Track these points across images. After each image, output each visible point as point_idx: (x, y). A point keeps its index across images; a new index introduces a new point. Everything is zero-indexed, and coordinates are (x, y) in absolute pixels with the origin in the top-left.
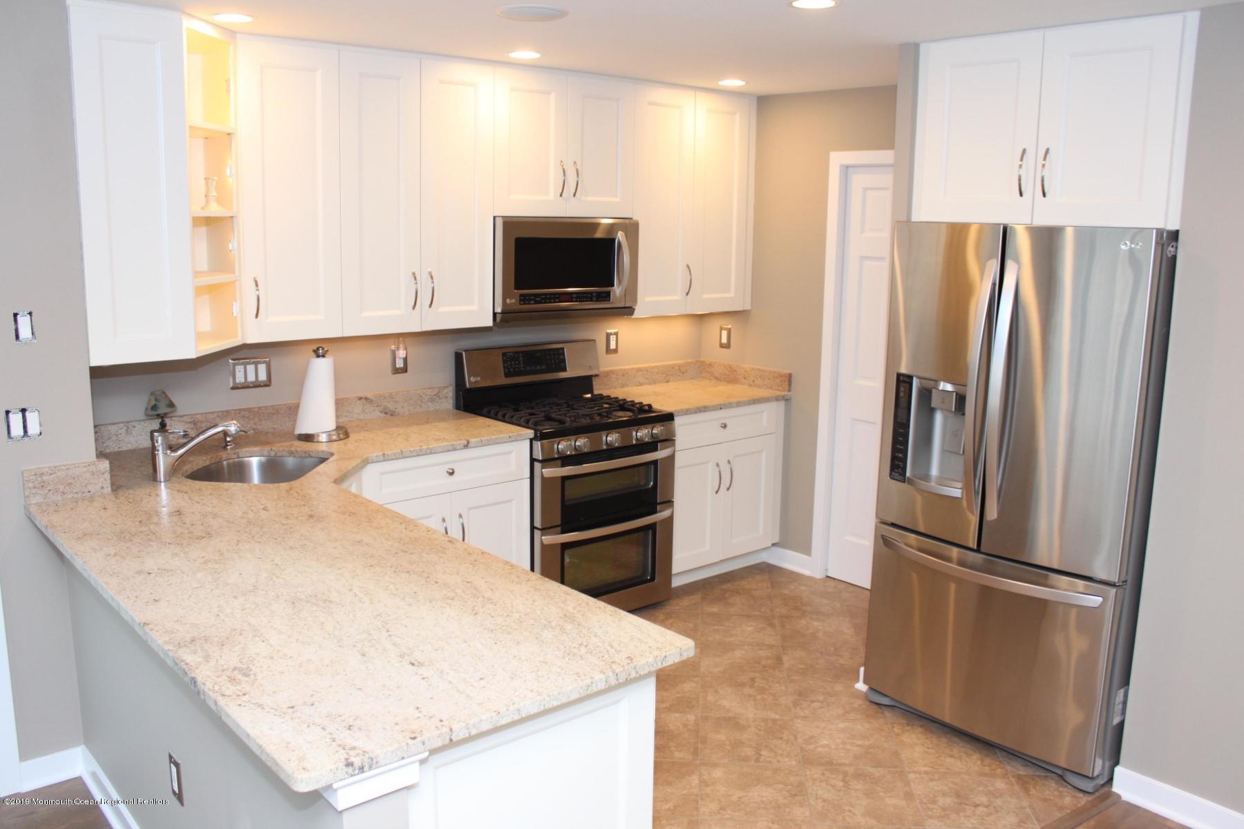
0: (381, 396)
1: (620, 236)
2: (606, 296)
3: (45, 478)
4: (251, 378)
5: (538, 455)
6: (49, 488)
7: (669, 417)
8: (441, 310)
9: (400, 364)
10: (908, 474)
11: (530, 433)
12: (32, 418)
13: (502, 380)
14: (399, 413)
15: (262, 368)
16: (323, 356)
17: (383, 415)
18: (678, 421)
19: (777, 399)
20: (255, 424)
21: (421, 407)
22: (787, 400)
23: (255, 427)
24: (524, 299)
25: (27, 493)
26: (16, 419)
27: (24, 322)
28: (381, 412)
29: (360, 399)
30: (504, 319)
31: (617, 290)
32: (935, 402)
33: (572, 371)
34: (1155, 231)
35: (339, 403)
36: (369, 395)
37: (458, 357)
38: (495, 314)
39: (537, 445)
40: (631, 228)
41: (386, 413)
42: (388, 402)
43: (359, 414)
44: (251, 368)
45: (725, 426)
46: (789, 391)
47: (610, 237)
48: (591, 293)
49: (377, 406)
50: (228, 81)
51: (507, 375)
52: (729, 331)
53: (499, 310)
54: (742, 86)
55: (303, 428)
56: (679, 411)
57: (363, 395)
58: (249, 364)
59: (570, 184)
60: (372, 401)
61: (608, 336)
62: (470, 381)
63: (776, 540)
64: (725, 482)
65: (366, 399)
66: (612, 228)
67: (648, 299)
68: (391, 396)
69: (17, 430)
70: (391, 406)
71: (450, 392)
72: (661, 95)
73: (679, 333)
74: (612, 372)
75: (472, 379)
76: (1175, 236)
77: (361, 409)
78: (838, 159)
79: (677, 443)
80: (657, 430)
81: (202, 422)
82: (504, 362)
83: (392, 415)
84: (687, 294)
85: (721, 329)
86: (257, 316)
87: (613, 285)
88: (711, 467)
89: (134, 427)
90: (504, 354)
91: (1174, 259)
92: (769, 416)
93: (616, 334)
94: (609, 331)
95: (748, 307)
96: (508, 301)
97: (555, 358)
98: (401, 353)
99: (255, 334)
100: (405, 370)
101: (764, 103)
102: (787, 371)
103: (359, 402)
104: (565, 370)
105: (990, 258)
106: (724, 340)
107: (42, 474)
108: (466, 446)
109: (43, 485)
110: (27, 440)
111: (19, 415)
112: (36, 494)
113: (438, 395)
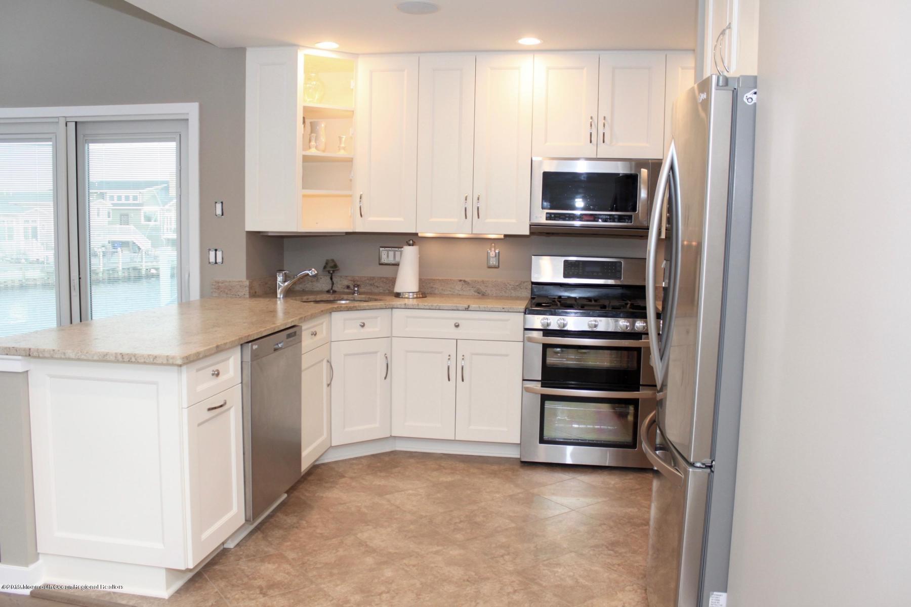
0: (476, 281)
2: (628, 219)
3: (220, 284)
4: (391, 259)
6: (221, 290)
9: (493, 262)
12: (220, 254)
13: (562, 280)
14: (489, 294)
16: (412, 245)
17: (476, 294)
20: (390, 287)
21: (505, 292)
23: (389, 288)
25: (212, 290)
26: (212, 253)
28: (475, 291)
29: (460, 281)
31: (639, 214)
33: (626, 280)
36: (467, 280)
40: (654, 167)
41: (478, 293)
42: (481, 286)
43: (459, 291)
44: (391, 254)
47: (632, 173)
48: (613, 215)
49: (472, 287)
57: (463, 279)
58: (390, 250)
60: (469, 283)
62: (535, 276)
65: (465, 281)
68: (483, 282)
69: (212, 259)
70: (483, 289)
71: (529, 285)
77: (460, 287)
81: (358, 281)
82: (565, 267)
83: (483, 295)
86: (361, 216)
89: (321, 278)
90: (566, 261)
97: (612, 269)
98: (492, 254)
99: (360, 227)
100: (497, 266)
103: (459, 283)
107: (218, 283)
108: (467, 309)
109: (218, 288)
110: (216, 265)
111: (214, 252)
112: (215, 292)
113: (519, 286)
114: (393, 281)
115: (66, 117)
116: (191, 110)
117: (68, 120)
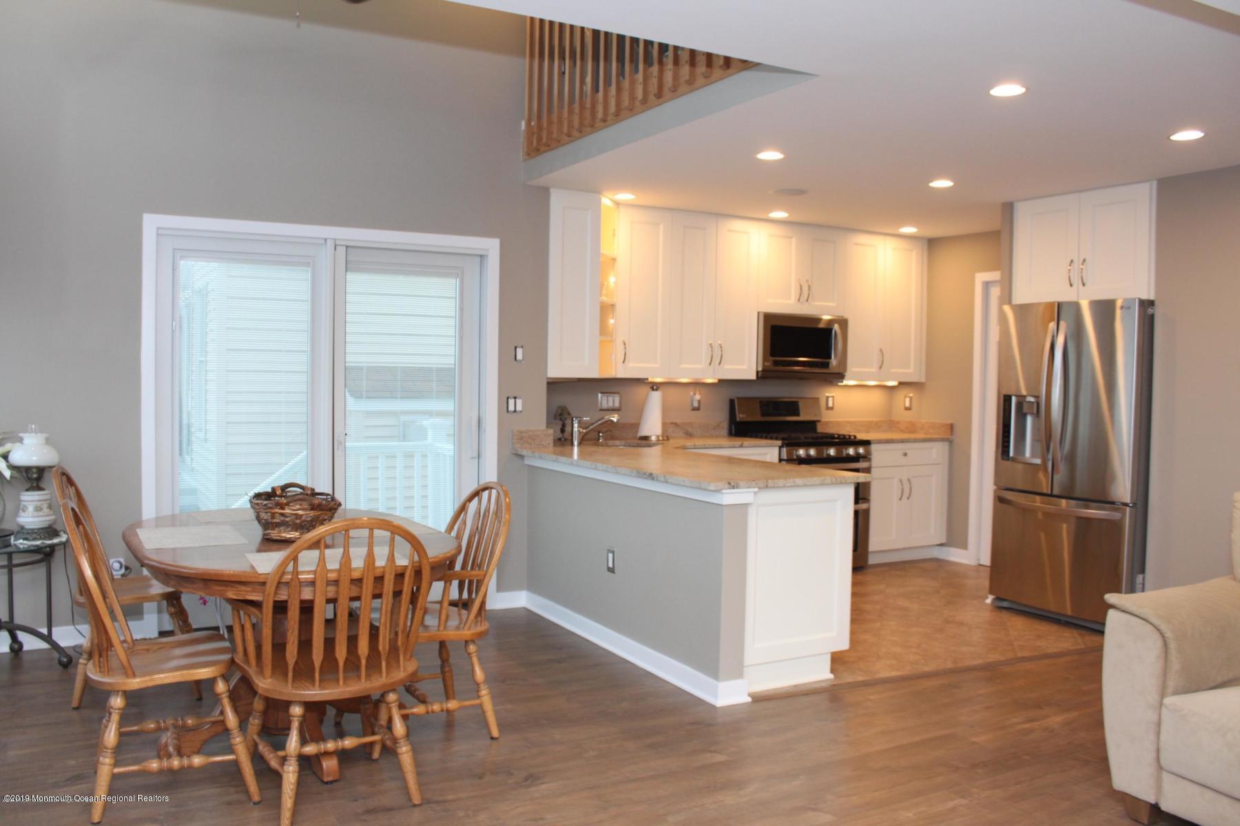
0: (685, 423)
1: (836, 327)
2: (826, 365)
3: (523, 434)
4: (611, 404)
5: (784, 456)
6: (525, 440)
7: (866, 443)
8: (726, 367)
9: (696, 404)
10: (1011, 454)
11: (779, 443)
12: (519, 402)
13: (759, 418)
14: (695, 435)
15: (617, 399)
16: (656, 390)
18: (873, 447)
19: (943, 440)
21: (708, 432)
22: (951, 442)
24: (776, 363)
25: (514, 441)
26: (511, 402)
27: (519, 352)
28: (684, 433)
29: (672, 423)
30: (763, 376)
31: (834, 361)
32: (1025, 410)
33: (803, 417)
34: (1137, 300)
35: (664, 425)
36: (678, 421)
37: (732, 402)
38: (757, 372)
39: (784, 450)
40: (843, 323)
41: (687, 434)
42: (688, 427)
43: (671, 433)
44: (611, 399)
45: (905, 455)
46: (952, 435)
47: (828, 327)
48: (817, 362)
49: (682, 429)
50: (614, 230)
51: (763, 415)
52: (911, 398)
53: (760, 369)
54: (915, 232)
55: (643, 432)
56: (874, 440)
57: (675, 420)
58: (610, 396)
59: (805, 293)
60: (680, 425)
61: (828, 397)
62: (740, 416)
63: (944, 541)
64: (906, 492)
65: (676, 424)
66: (831, 322)
67: (855, 370)
68: (690, 424)
69: (511, 408)
70: (690, 430)
71: (725, 425)
72: (863, 239)
73: (875, 400)
74: (831, 422)
75: (741, 416)
76: (1151, 303)
77: (674, 429)
78: (981, 277)
79: (873, 460)
80: (861, 450)
82: (761, 407)
83: (689, 436)
84: (880, 368)
85: (906, 397)
86: (624, 362)
87: (830, 358)
88: (896, 481)
90: (761, 402)
91: (1152, 317)
92: (937, 451)
93: (833, 397)
94: (827, 395)
95: (923, 380)
96: (766, 364)
97: (793, 407)
98: (698, 397)
99: (621, 373)
100: (698, 409)
101: (932, 244)
102: (949, 422)
103: (671, 425)
104: (798, 415)
105: (1051, 321)
106: (907, 404)
107: (520, 433)
108: (741, 446)
109: (521, 439)
110: (515, 414)
111: (513, 400)
112: (518, 443)
113: (718, 426)
114: (636, 426)
115: (335, 240)
116: (491, 246)
117: (338, 243)
